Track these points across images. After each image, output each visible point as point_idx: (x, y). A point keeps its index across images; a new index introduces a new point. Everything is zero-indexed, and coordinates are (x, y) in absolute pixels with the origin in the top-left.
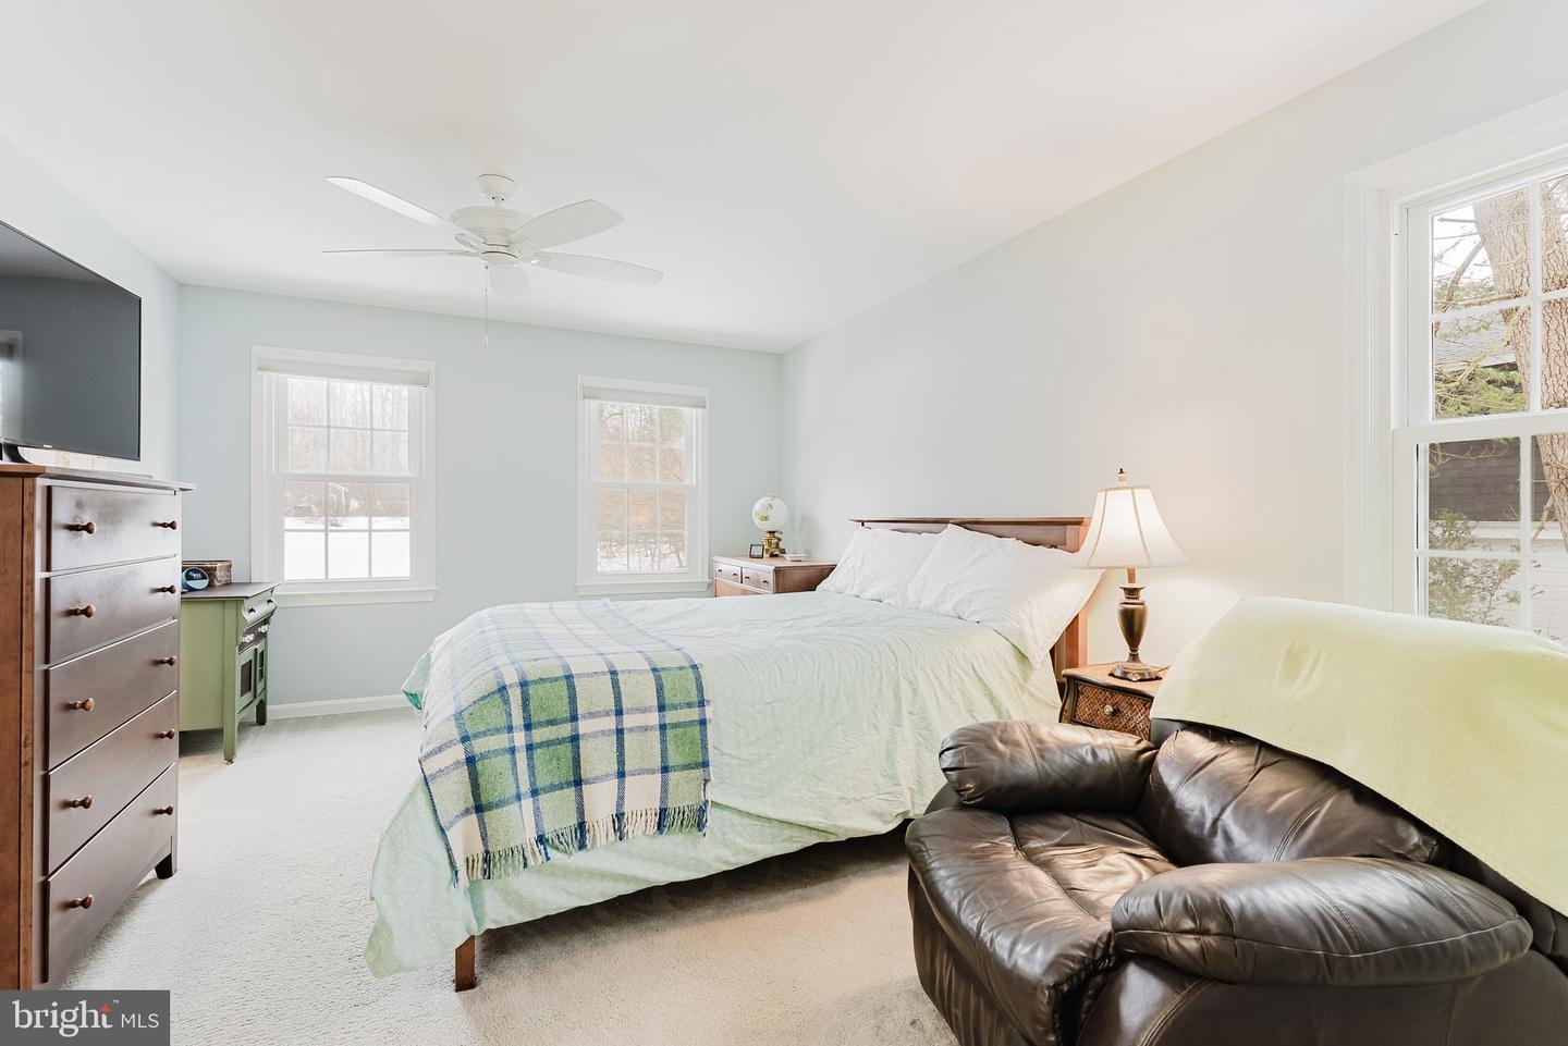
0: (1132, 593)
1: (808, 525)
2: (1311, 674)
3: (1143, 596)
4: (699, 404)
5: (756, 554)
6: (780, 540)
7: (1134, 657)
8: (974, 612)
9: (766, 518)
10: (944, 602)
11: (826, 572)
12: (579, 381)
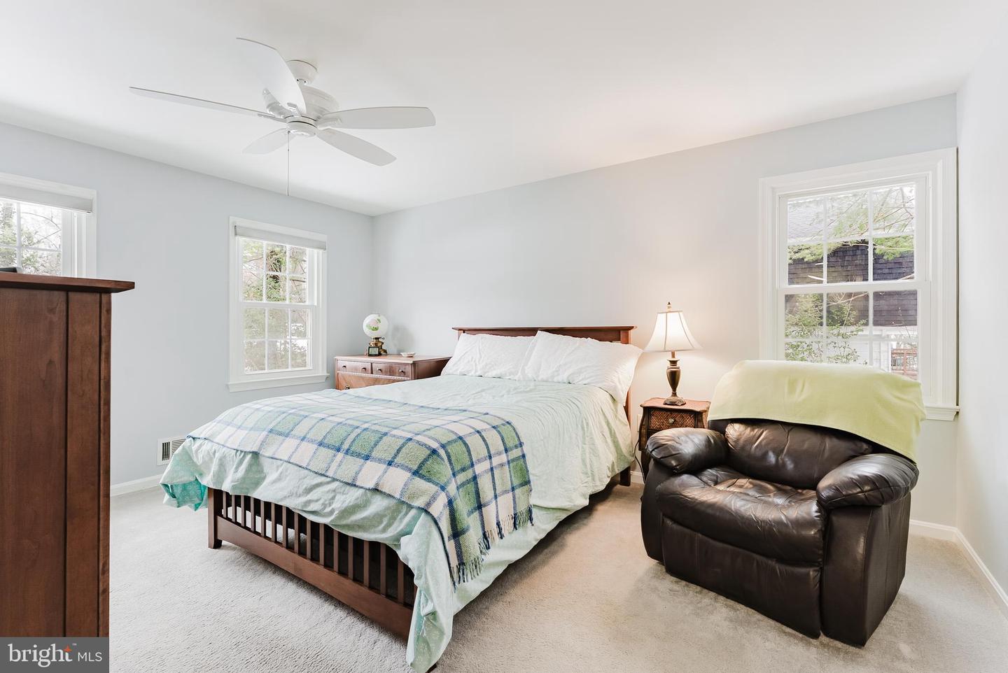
0: (674, 363)
1: (400, 332)
2: (802, 391)
3: (678, 364)
4: (322, 246)
5: (373, 353)
6: (383, 343)
7: (674, 394)
8: (583, 379)
9: (376, 329)
10: (558, 375)
11: (442, 363)
12: (231, 221)
